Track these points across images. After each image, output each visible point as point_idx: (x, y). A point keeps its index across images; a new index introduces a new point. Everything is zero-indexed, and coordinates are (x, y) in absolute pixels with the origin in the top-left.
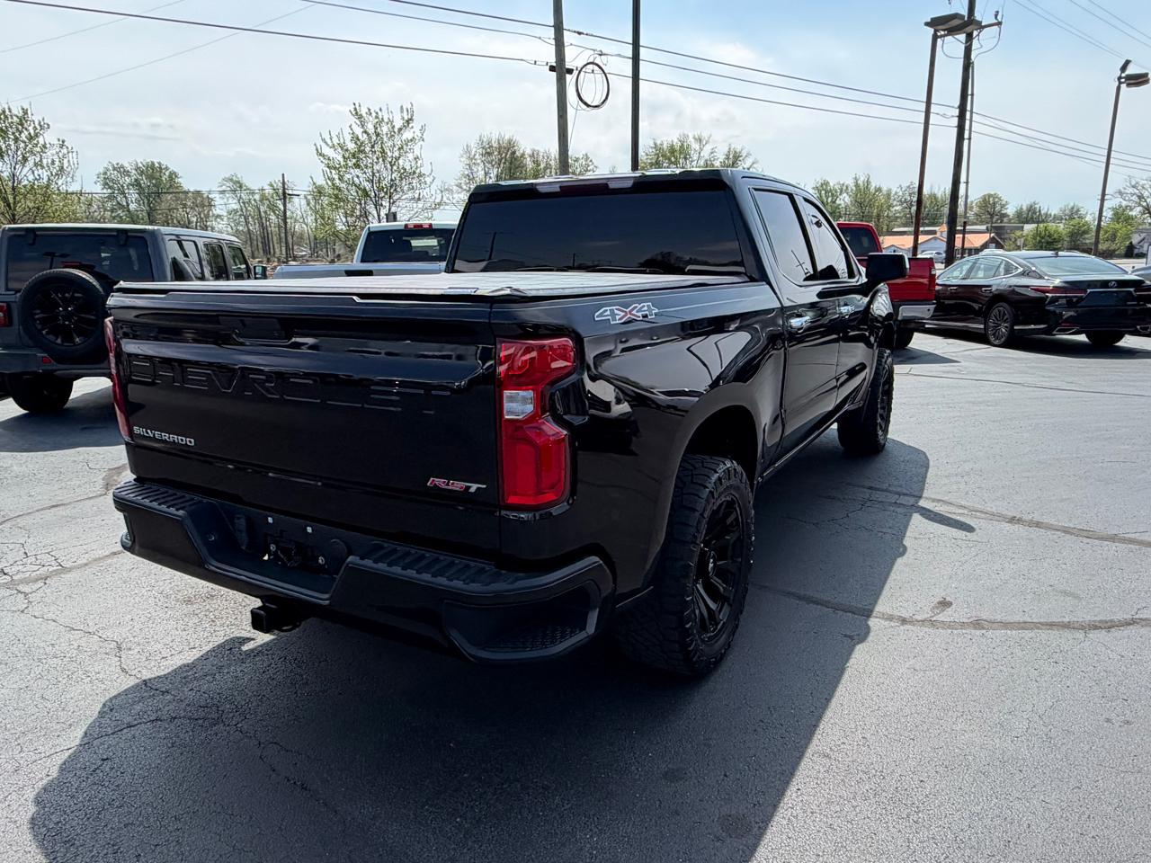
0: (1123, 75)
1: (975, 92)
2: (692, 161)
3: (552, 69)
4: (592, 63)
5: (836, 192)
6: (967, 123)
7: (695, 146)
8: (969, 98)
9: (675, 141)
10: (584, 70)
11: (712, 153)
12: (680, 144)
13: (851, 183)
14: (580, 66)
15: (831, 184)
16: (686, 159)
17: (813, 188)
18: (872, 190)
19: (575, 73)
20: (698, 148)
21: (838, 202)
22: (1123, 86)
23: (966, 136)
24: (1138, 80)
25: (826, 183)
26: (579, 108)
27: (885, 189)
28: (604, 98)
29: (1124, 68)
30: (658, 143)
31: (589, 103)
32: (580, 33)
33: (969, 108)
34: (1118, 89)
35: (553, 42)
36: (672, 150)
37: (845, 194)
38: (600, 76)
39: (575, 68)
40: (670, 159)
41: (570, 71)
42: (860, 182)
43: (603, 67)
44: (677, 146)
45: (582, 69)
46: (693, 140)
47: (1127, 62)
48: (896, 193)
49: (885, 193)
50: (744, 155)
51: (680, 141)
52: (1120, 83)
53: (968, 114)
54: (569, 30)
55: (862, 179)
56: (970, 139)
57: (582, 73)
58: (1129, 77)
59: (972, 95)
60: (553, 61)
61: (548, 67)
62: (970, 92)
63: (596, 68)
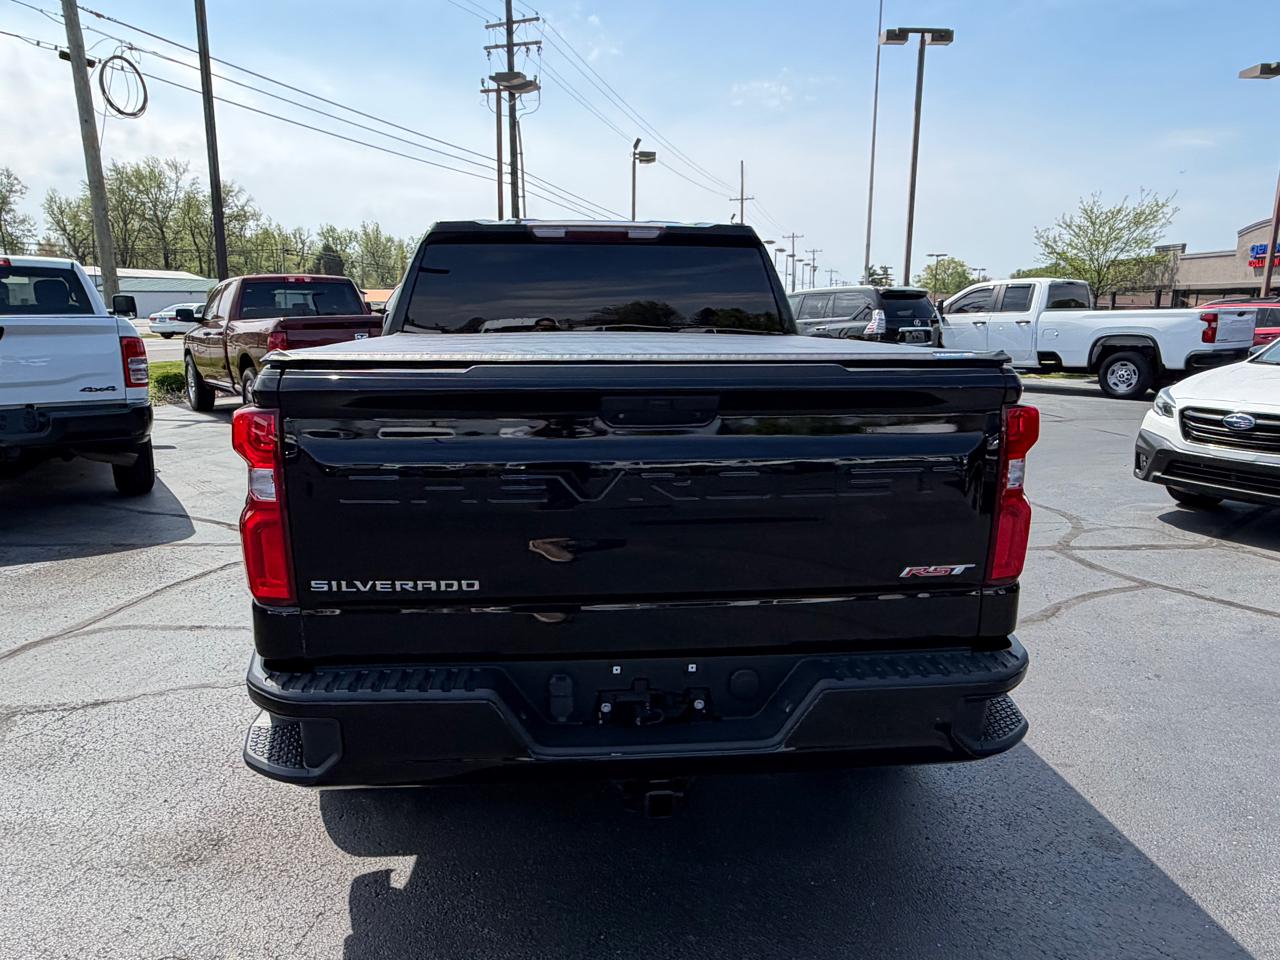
0: (637, 152)
1: (524, 152)
2: (168, 192)
3: (64, 56)
4: (120, 58)
5: (345, 240)
6: (520, 181)
7: (170, 173)
8: (519, 156)
9: (142, 165)
10: (109, 64)
11: (193, 184)
12: (148, 169)
13: (359, 230)
14: (104, 58)
15: (339, 231)
16: (160, 188)
17: (319, 234)
18: (383, 240)
19: (98, 67)
20: (173, 176)
21: (348, 250)
22: (637, 161)
23: (520, 193)
24: (648, 157)
25: (333, 230)
26: (108, 114)
27: (396, 239)
28: (139, 106)
29: (636, 146)
30: (120, 165)
31: (122, 109)
32: (98, 15)
33: (519, 167)
34: (634, 162)
35: (63, 20)
36: (139, 176)
37: (354, 243)
38: (132, 77)
39: (97, 61)
40: (138, 187)
41: (91, 64)
42: (369, 230)
43: (136, 65)
44: (145, 171)
45: (106, 62)
46: (166, 167)
47: (638, 141)
48: (408, 245)
49: (396, 243)
50: (236, 190)
51: (148, 166)
52: (635, 158)
53: (519, 173)
54: (83, 8)
55: (371, 227)
56: (524, 197)
57: (108, 70)
58: (642, 154)
59: (521, 154)
60: (65, 46)
61: (57, 53)
62: (519, 151)
63: (126, 65)
